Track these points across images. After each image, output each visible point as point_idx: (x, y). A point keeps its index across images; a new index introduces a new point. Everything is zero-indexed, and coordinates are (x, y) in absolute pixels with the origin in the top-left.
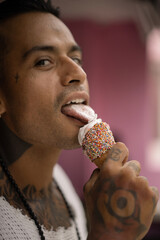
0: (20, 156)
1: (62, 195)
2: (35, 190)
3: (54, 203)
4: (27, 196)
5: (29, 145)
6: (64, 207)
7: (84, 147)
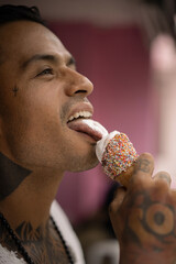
0: (17, 187)
1: (61, 237)
2: (31, 228)
3: (51, 245)
4: (21, 238)
5: (29, 172)
6: (63, 250)
7: (104, 162)
